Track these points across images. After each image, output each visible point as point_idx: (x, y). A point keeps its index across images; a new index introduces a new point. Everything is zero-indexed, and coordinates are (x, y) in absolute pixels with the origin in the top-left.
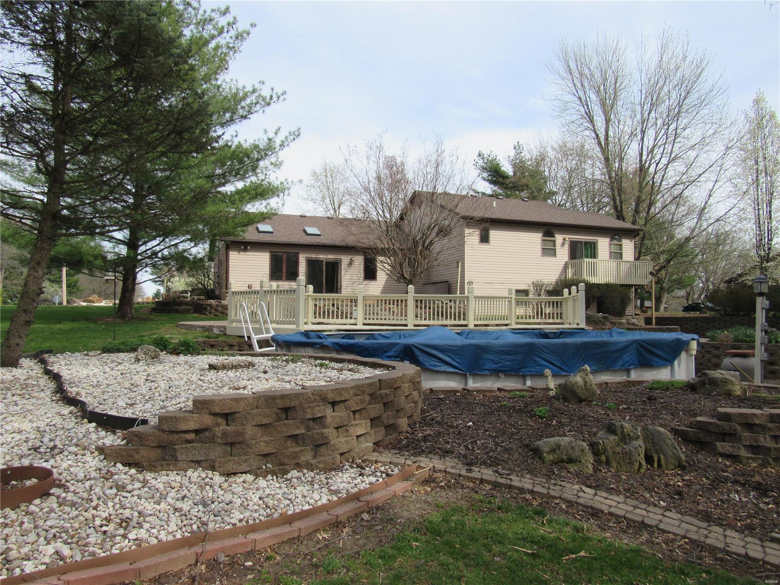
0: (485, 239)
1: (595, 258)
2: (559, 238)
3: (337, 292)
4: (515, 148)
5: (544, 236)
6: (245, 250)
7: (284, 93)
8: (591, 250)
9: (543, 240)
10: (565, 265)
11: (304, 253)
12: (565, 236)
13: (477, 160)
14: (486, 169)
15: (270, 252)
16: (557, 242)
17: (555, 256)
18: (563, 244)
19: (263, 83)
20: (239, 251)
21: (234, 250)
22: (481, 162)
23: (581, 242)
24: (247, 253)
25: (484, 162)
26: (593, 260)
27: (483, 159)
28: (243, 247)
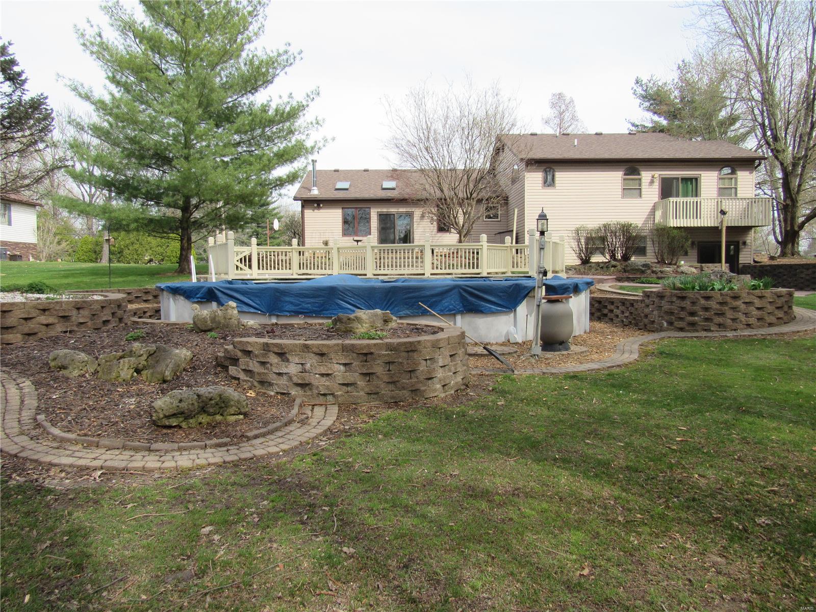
0: (549, 183)
1: (696, 196)
2: (646, 175)
3: (410, 243)
4: (679, 68)
5: (625, 174)
6: (319, 207)
7: (301, 52)
8: (692, 186)
9: (624, 179)
10: (654, 206)
11: (375, 207)
12: (653, 173)
13: (635, 88)
14: (646, 97)
15: (343, 208)
16: (643, 181)
17: (641, 196)
18: (652, 182)
19: (289, 44)
20: (314, 209)
21: (309, 208)
22: (640, 91)
23: (677, 179)
24: (321, 211)
25: (643, 90)
26: (695, 199)
27: (641, 85)
28: (316, 205)
